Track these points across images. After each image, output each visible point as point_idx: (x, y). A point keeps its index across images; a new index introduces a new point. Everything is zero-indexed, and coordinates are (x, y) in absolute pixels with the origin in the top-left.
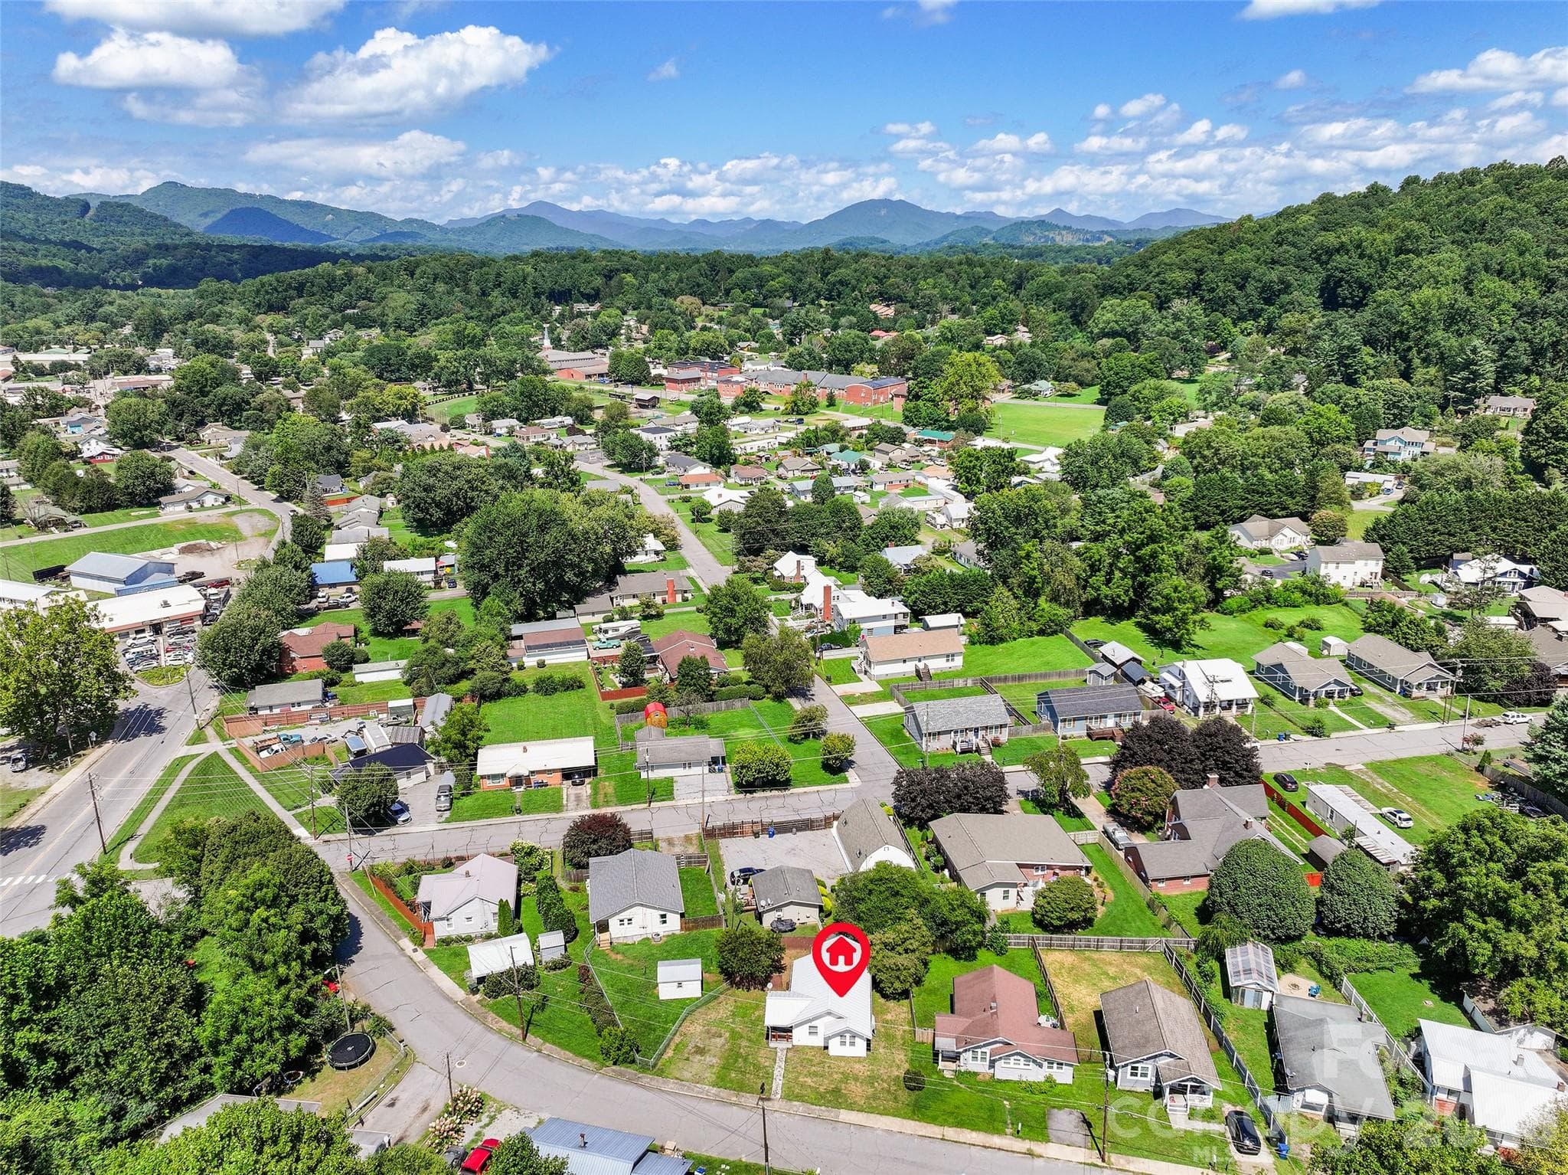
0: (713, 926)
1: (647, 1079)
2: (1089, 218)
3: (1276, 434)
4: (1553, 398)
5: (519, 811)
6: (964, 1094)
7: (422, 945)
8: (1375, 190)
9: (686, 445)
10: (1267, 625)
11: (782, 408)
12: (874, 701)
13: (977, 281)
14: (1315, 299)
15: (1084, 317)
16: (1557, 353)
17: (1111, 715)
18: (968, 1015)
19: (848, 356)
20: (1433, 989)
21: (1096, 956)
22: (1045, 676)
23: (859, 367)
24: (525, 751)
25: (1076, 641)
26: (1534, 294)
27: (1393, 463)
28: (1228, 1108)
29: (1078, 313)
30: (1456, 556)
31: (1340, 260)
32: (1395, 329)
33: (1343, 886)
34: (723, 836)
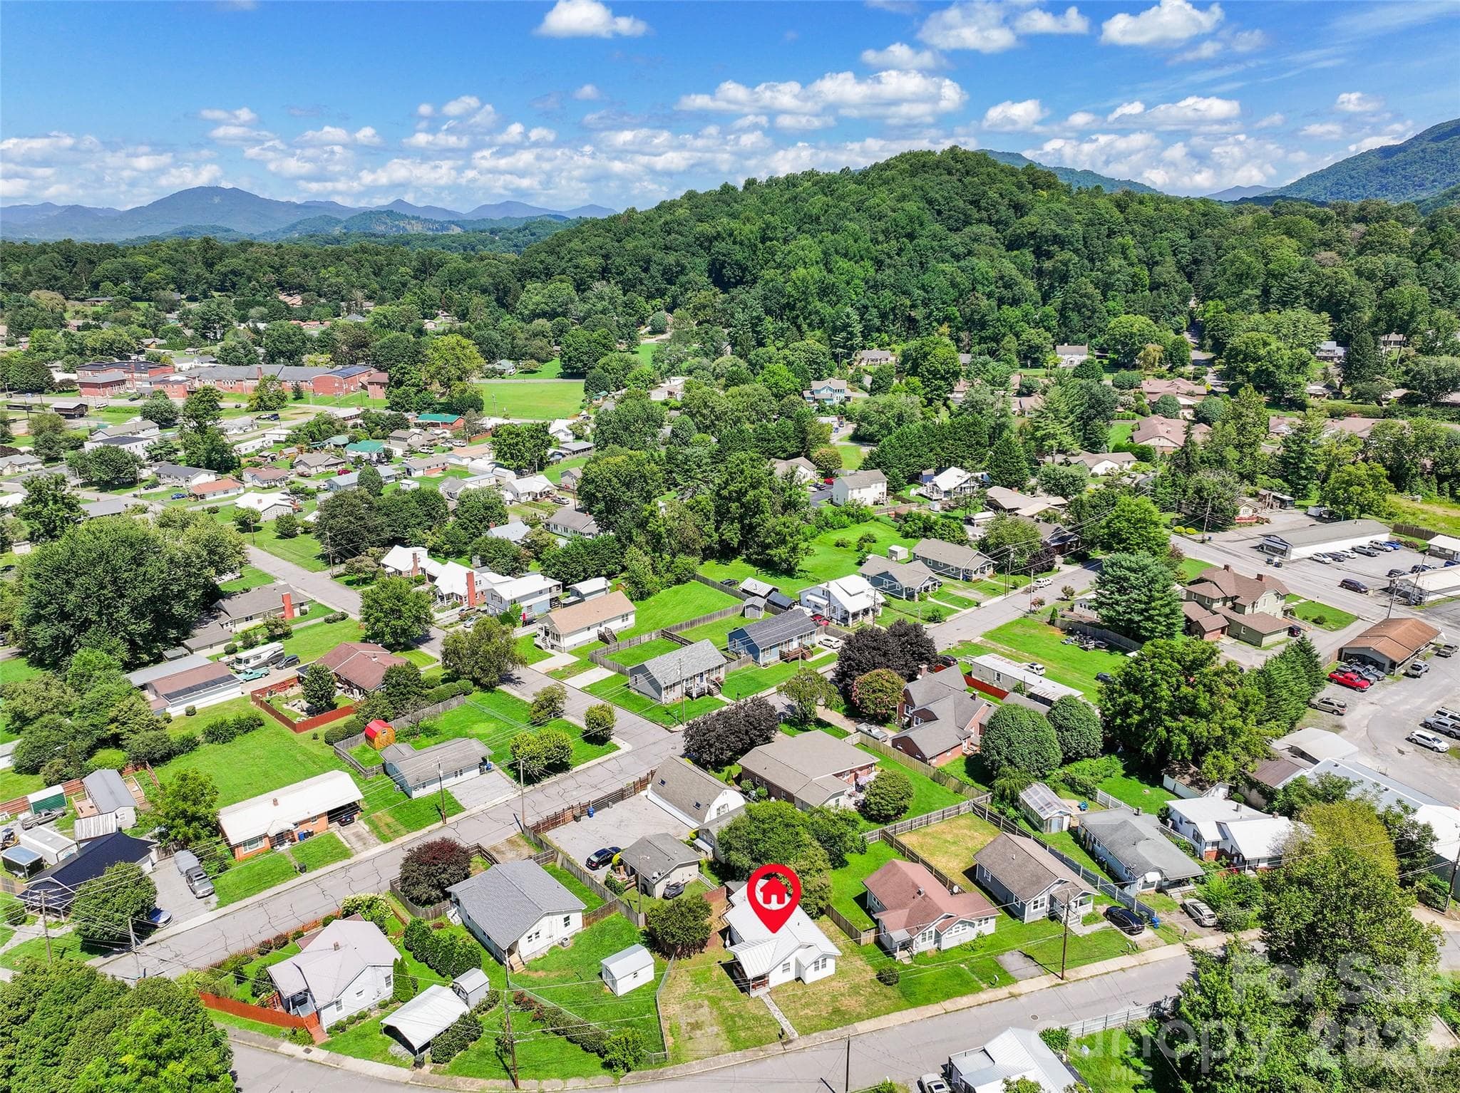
0: (611, 912)
1: (669, 1071)
2: (429, 209)
3: (749, 391)
4: (927, 349)
5: (303, 869)
6: (930, 973)
7: (312, 1042)
8: (727, 189)
9: (169, 453)
10: (837, 545)
11: (245, 405)
12: (580, 671)
13: (381, 269)
14: (704, 279)
15: (509, 299)
16: (895, 315)
17: (795, 638)
18: (901, 905)
19: (290, 347)
20: (1141, 779)
21: (929, 830)
22: (710, 618)
23: (305, 358)
24: (275, 802)
25: (713, 585)
26: (872, 271)
27: (832, 407)
28: (1102, 909)
29: (503, 298)
30: (924, 473)
31: (720, 246)
32: (784, 301)
33: (1071, 724)
34: (547, 829)
